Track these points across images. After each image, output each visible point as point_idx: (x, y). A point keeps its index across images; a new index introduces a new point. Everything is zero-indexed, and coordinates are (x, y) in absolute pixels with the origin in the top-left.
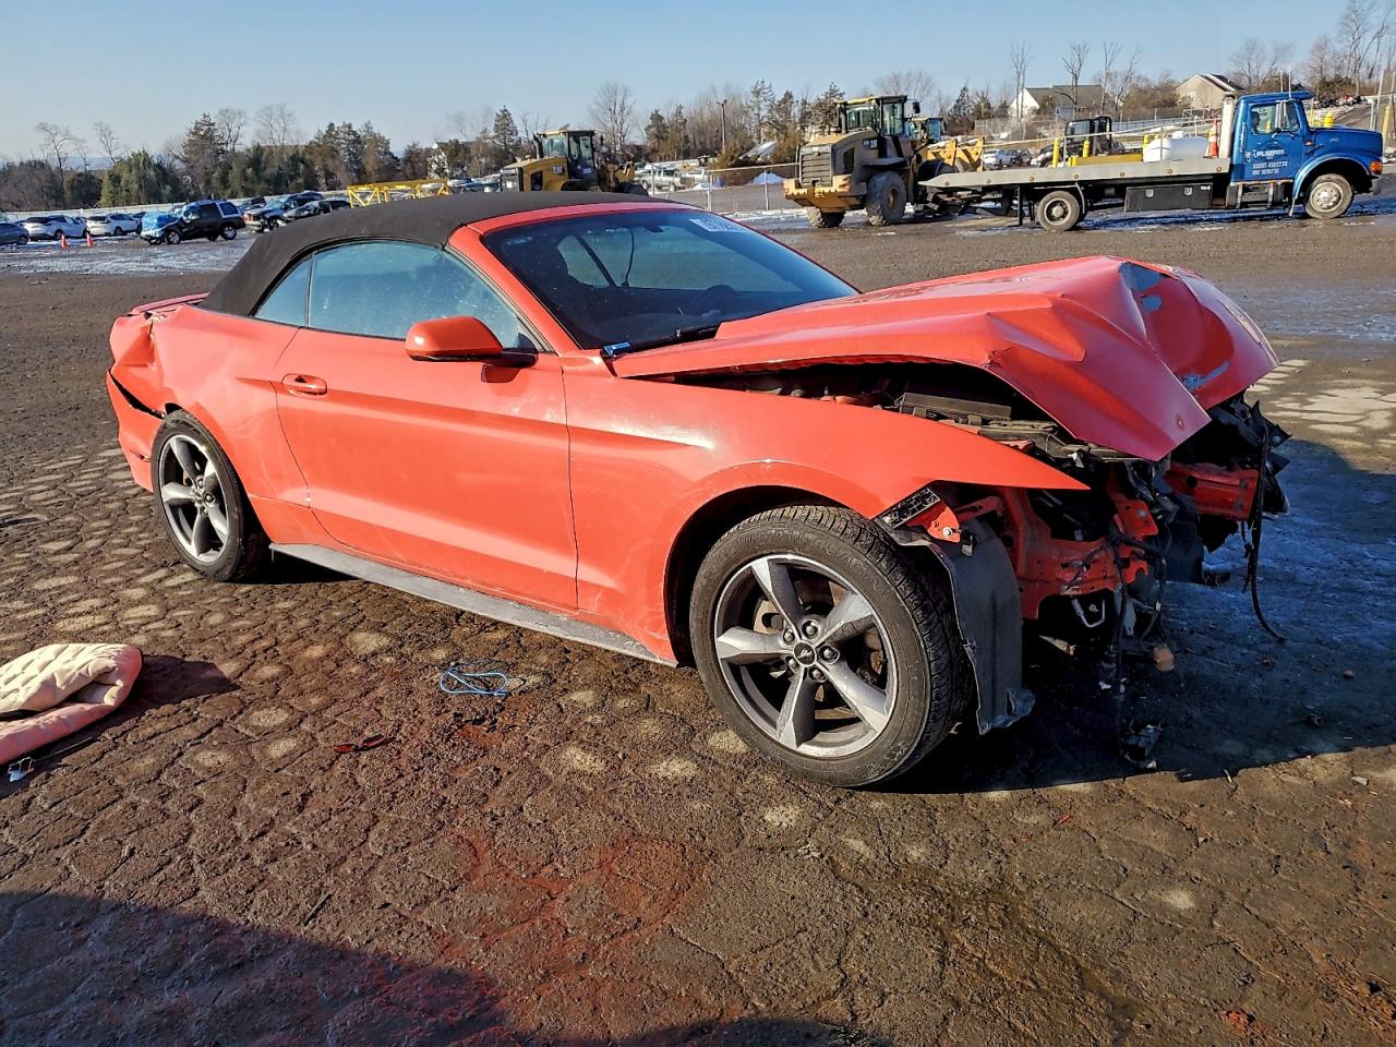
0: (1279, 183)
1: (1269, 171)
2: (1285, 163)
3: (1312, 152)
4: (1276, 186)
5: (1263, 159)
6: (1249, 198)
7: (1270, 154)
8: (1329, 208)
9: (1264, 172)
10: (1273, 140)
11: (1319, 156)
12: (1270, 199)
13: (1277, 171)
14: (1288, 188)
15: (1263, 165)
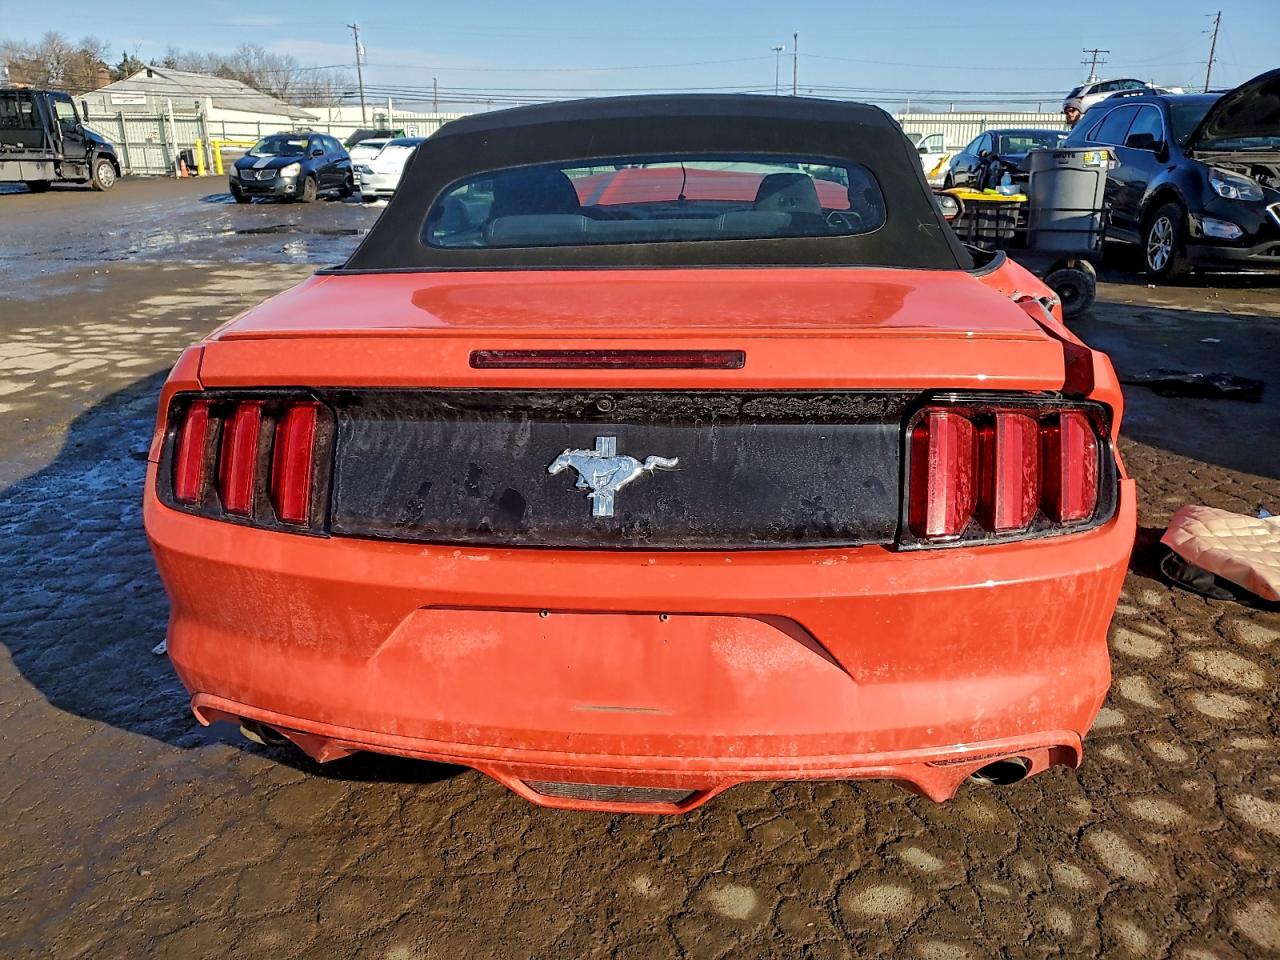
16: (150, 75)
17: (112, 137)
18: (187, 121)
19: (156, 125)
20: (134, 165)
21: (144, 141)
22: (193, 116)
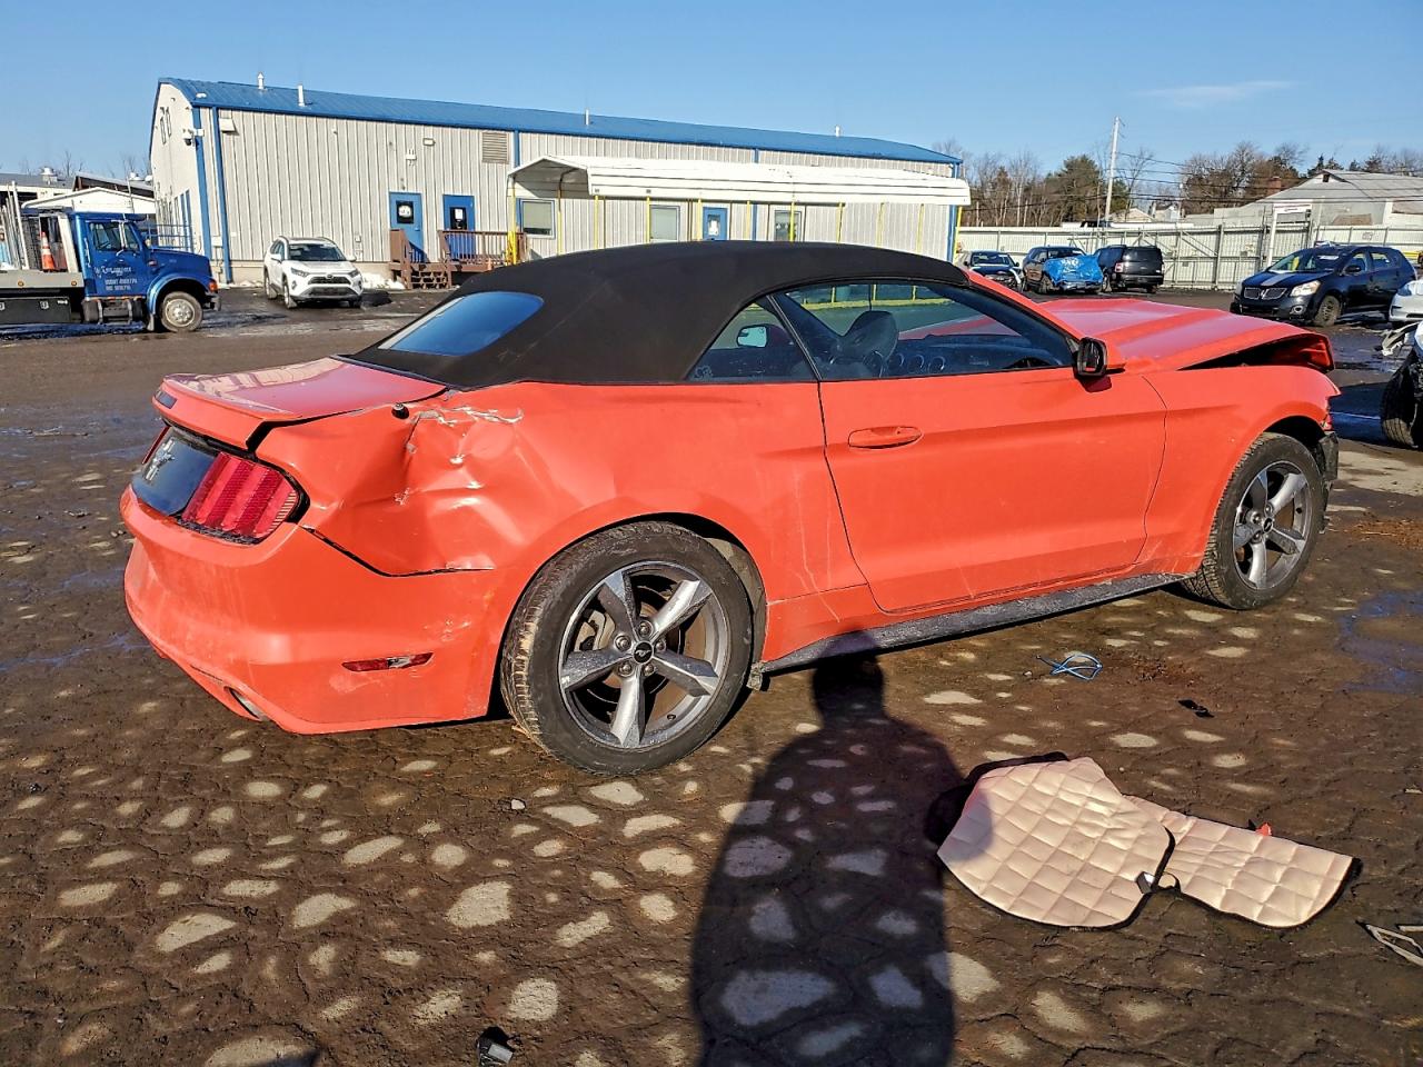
0: (135, 298)
1: (122, 288)
2: (135, 281)
3: (156, 273)
4: (132, 301)
5: (114, 276)
6: (110, 312)
7: (118, 271)
8: (183, 323)
9: (117, 288)
10: (119, 258)
11: (164, 275)
12: (131, 314)
13: (129, 288)
14: (143, 303)
15: (114, 282)
16: (1326, 180)
17: (1204, 250)
18: (1290, 232)
19: (1256, 237)
20: (1221, 280)
21: (1238, 255)
22: (1300, 226)
